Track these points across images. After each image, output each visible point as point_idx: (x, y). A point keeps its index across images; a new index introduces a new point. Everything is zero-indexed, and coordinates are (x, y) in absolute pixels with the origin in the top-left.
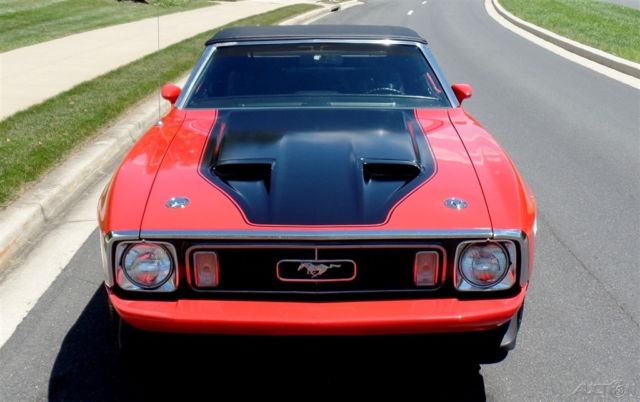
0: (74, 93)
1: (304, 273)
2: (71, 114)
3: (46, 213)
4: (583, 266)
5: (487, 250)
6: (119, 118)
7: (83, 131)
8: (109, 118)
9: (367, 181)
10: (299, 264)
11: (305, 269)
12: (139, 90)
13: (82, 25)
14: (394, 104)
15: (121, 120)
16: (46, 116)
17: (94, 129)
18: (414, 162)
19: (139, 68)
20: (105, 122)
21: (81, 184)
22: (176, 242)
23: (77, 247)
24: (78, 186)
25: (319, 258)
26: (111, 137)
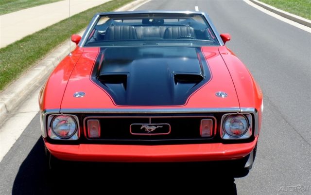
0: (23, 42)
1: (144, 130)
2: (21, 53)
3: (8, 108)
4: (302, 137)
5: (237, 118)
6: (47, 55)
7: (27, 62)
8: (42, 55)
9: (176, 83)
10: (142, 125)
11: (144, 129)
12: (57, 40)
13: (27, 5)
14: (192, 44)
15: (48, 55)
16: (8, 54)
17: (34, 61)
18: (200, 74)
19: (57, 27)
20: (39, 57)
21: (27, 91)
22: (79, 115)
23: (25, 127)
24: (25, 92)
25: (152, 123)
26: (43, 65)
